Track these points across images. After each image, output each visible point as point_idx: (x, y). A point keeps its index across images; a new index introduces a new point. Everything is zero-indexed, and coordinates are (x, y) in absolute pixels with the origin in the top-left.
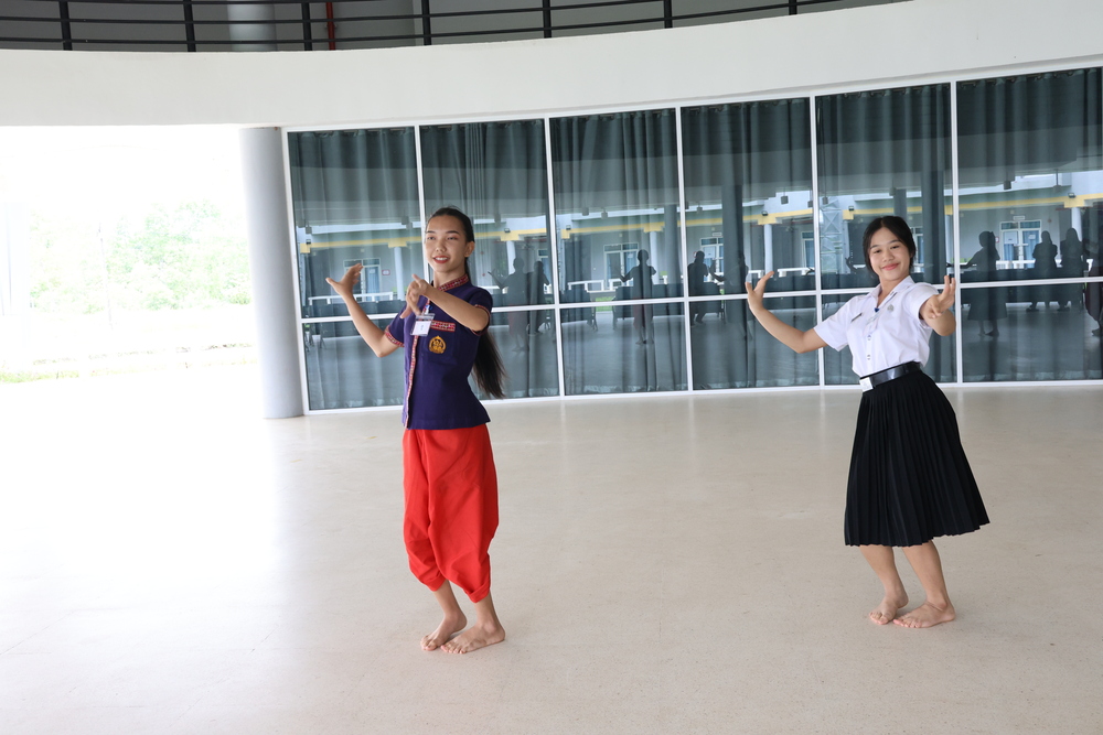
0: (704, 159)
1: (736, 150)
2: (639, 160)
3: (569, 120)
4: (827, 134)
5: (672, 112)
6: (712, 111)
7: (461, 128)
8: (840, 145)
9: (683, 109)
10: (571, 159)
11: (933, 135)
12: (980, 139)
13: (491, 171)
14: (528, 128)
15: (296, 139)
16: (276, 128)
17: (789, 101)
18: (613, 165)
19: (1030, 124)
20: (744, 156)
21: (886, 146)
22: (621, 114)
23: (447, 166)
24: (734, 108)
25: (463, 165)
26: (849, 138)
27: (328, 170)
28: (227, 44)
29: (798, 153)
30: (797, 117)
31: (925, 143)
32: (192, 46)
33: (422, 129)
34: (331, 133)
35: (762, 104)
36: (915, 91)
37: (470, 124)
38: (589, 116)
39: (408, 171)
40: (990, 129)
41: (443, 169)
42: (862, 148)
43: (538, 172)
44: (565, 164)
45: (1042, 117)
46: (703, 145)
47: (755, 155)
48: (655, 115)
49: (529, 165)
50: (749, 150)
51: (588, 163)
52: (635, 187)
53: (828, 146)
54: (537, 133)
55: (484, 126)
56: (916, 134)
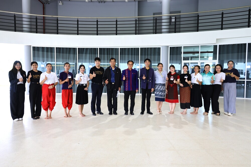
0: (102, 55)
1: (107, 54)
2: (92, 55)
3: (81, 48)
4: (122, 53)
5: (98, 48)
6: (104, 49)
7: (63, 48)
8: (123, 55)
9: (99, 48)
10: (81, 54)
11: (137, 55)
13: (68, 54)
14: (74, 49)
15: (34, 48)
16: (30, 46)
17: (116, 48)
18: (88, 55)
20: (109, 55)
22: (90, 48)
23: (60, 53)
24: (107, 49)
25: (63, 53)
26: (125, 54)
27: (39, 52)
28: (22, 31)
29: (117, 56)
30: (117, 51)
31: (136, 56)
32: (15, 31)
33: (56, 48)
34: (40, 47)
35: (112, 48)
36: (135, 48)
37: (65, 48)
38: (84, 48)
39: (53, 53)
41: (60, 54)
42: (127, 56)
43: (76, 55)
44: (80, 54)
45: (152, 54)
46: (103, 53)
47: (110, 56)
48: (95, 49)
49: (74, 54)
50: (110, 55)
51: (84, 55)
52: (91, 59)
53: (122, 55)
54: (76, 50)
55: (67, 48)
56: (135, 55)
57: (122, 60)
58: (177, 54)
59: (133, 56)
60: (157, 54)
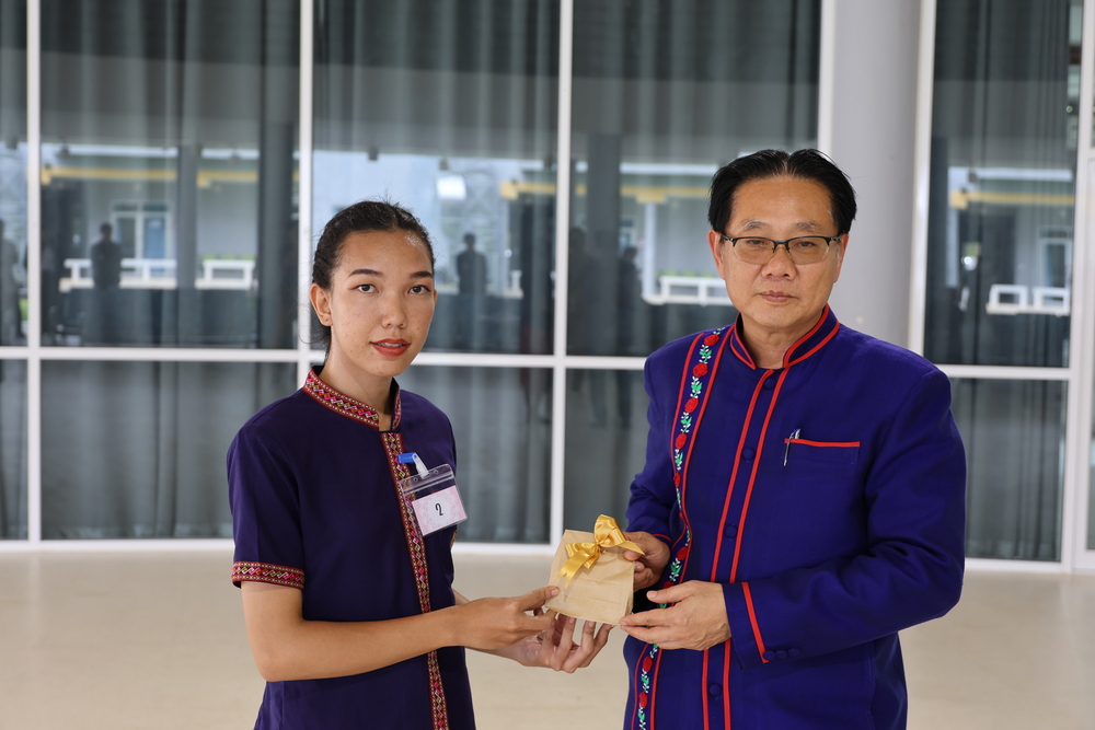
0: (88, 63)
1: (153, 51)
4: (336, 48)
8: (358, 69)
11: (530, 70)
12: (612, 86)
19: (700, 71)
20: (169, 66)
21: (445, 78)
26: (376, 59)
29: (276, 73)
31: (516, 81)
40: (630, 71)
42: (399, 79)
45: (721, 60)
46: (87, 37)
47: (192, 68)
50: (180, 56)
53: (335, 69)
56: (500, 65)
57: (347, 116)
58: (1016, 71)
59: (483, 80)
60: (775, 58)
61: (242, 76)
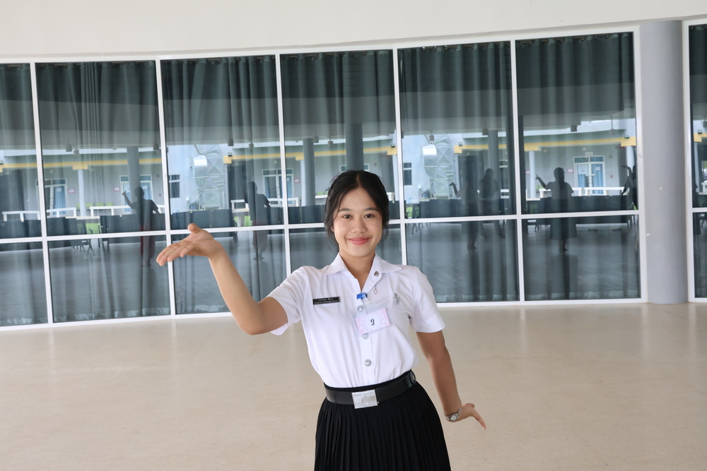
0: (302, 102)
1: (329, 94)
2: (244, 101)
3: (179, 63)
4: (409, 84)
5: (272, 58)
6: (309, 59)
7: (76, 67)
8: (419, 94)
9: (282, 56)
10: (181, 97)
11: (497, 87)
12: (536, 92)
13: (106, 106)
14: (141, 69)
17: (376, 53)
18: (220, 104)
19: (576, 80)
20: (337, 99)
21: (459, 95)
22: (227, 59)
23: (64, 100)
24: (327, 57)
25: (79, 99)
26: (427, 88)
29: (383, 99)
31: (491, 93)
35: (352, 54)
36: (482, 47)
37: (85, 64)
38: (198, 60)
39: (24, 103)
40: (544, 84)
41: (60, 103)
42: (438, 96)
43: (150, 108)
44: (176, 102)
45: (586, 75)
46: (301, 88)
47: (347, 100)
48: (258, 60)
49: (142, 102)
50: (341, 95)
51: (197, 103)
52: (240, 124)
53: (409, 94)
54: (150, 73)
55: (99, 65)
56: (483, 86)
57: (416, 117)
59: (476, 94)
60: (611, 70)
61: (368, 101)
